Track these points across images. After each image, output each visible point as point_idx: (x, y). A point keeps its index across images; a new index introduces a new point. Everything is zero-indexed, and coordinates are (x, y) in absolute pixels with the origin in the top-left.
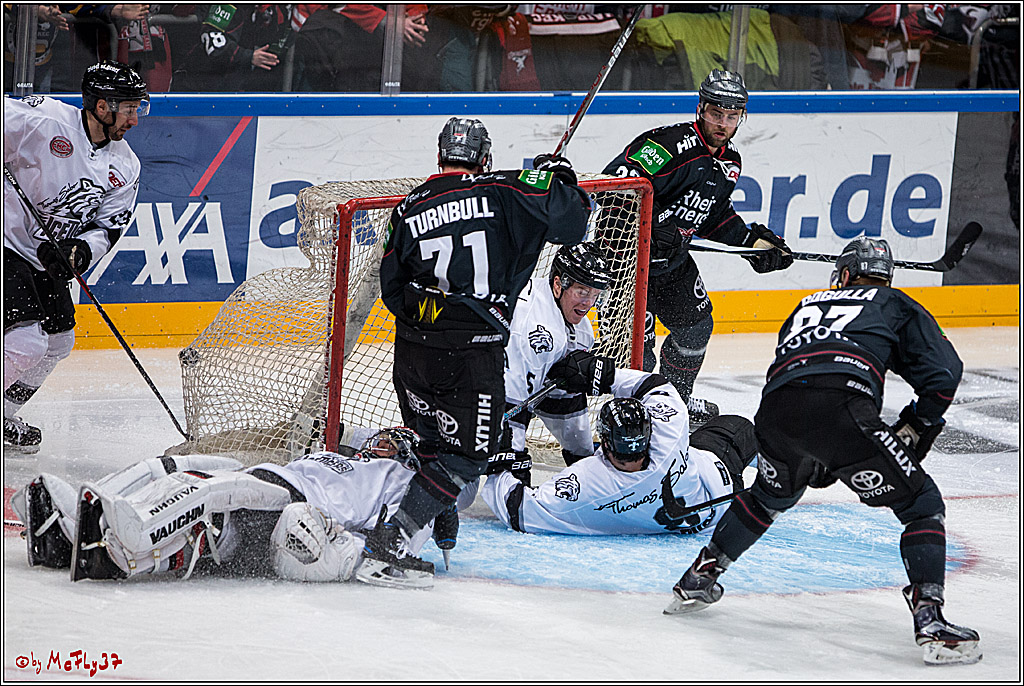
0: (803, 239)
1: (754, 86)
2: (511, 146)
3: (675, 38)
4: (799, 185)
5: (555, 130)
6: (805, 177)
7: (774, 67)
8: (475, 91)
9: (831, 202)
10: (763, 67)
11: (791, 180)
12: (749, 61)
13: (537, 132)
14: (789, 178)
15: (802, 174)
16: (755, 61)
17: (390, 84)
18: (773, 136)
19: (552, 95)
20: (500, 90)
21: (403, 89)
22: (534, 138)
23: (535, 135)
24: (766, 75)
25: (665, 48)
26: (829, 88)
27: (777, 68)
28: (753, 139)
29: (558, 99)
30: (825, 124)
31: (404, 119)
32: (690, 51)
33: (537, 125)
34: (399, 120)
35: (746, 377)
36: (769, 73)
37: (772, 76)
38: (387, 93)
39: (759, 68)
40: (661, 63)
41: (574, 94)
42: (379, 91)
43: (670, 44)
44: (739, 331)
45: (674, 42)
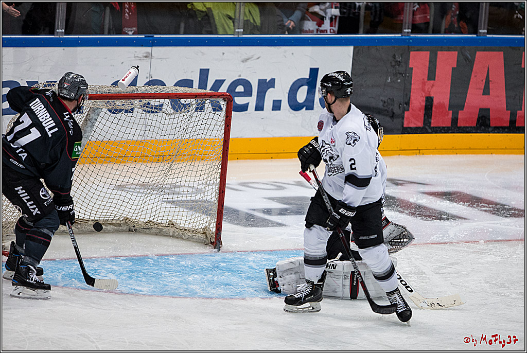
0: (274, 112)
1: (248, 32)
2: (122, 63)
3: (207, 6)
4: (271, 83)
5: (145, 55)
6: (274, 79)
7: (258, 21)
8: (103, 34)
9: (288, 92)
10: (252, 21)
11: (267, 81)
12: (245, 19)
13: (136, 56)
14: (266, 80)
15: (273, 77)
16: (249, 18)
17: (59, 31)
18: (258, 58)
19: (144, 36)
20: (116, 34)
21: (66, 34)
22: (134, 59)
23: (135, 57)
24: (254, 25)
25: (202, 12)
26: (287, 33)
27: (259, 22)
28: (248, 59)
29: (146, 38)
30: (285, 52)
31: (67, 49)
32: (215, 12)
33: (136, 52)
34: (64, 49)
35: (244, 183)
36: (255, 24)
37: (257, 26)
38: (57, 35)
39: (250, 22)
40: (200, 19)
41: (155, 36)
42: (53, 34)
43: (204, 9)
44: (240, 159)
45: (207, 8)
